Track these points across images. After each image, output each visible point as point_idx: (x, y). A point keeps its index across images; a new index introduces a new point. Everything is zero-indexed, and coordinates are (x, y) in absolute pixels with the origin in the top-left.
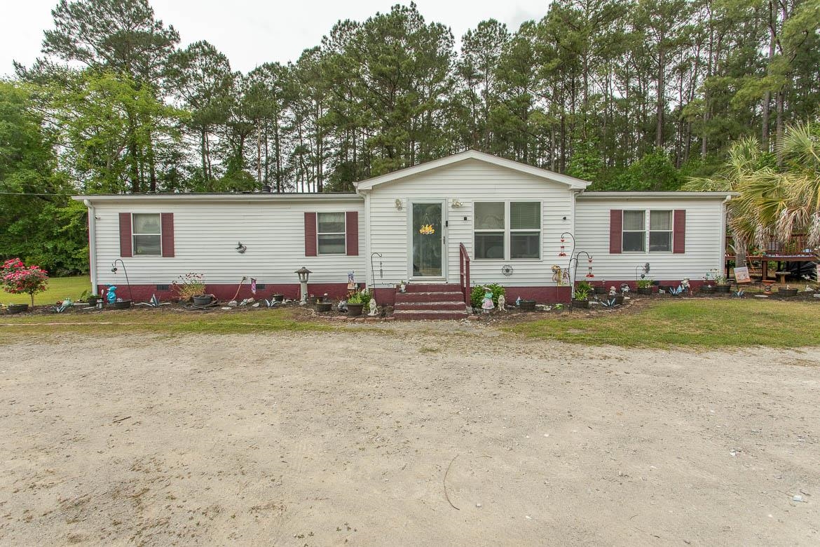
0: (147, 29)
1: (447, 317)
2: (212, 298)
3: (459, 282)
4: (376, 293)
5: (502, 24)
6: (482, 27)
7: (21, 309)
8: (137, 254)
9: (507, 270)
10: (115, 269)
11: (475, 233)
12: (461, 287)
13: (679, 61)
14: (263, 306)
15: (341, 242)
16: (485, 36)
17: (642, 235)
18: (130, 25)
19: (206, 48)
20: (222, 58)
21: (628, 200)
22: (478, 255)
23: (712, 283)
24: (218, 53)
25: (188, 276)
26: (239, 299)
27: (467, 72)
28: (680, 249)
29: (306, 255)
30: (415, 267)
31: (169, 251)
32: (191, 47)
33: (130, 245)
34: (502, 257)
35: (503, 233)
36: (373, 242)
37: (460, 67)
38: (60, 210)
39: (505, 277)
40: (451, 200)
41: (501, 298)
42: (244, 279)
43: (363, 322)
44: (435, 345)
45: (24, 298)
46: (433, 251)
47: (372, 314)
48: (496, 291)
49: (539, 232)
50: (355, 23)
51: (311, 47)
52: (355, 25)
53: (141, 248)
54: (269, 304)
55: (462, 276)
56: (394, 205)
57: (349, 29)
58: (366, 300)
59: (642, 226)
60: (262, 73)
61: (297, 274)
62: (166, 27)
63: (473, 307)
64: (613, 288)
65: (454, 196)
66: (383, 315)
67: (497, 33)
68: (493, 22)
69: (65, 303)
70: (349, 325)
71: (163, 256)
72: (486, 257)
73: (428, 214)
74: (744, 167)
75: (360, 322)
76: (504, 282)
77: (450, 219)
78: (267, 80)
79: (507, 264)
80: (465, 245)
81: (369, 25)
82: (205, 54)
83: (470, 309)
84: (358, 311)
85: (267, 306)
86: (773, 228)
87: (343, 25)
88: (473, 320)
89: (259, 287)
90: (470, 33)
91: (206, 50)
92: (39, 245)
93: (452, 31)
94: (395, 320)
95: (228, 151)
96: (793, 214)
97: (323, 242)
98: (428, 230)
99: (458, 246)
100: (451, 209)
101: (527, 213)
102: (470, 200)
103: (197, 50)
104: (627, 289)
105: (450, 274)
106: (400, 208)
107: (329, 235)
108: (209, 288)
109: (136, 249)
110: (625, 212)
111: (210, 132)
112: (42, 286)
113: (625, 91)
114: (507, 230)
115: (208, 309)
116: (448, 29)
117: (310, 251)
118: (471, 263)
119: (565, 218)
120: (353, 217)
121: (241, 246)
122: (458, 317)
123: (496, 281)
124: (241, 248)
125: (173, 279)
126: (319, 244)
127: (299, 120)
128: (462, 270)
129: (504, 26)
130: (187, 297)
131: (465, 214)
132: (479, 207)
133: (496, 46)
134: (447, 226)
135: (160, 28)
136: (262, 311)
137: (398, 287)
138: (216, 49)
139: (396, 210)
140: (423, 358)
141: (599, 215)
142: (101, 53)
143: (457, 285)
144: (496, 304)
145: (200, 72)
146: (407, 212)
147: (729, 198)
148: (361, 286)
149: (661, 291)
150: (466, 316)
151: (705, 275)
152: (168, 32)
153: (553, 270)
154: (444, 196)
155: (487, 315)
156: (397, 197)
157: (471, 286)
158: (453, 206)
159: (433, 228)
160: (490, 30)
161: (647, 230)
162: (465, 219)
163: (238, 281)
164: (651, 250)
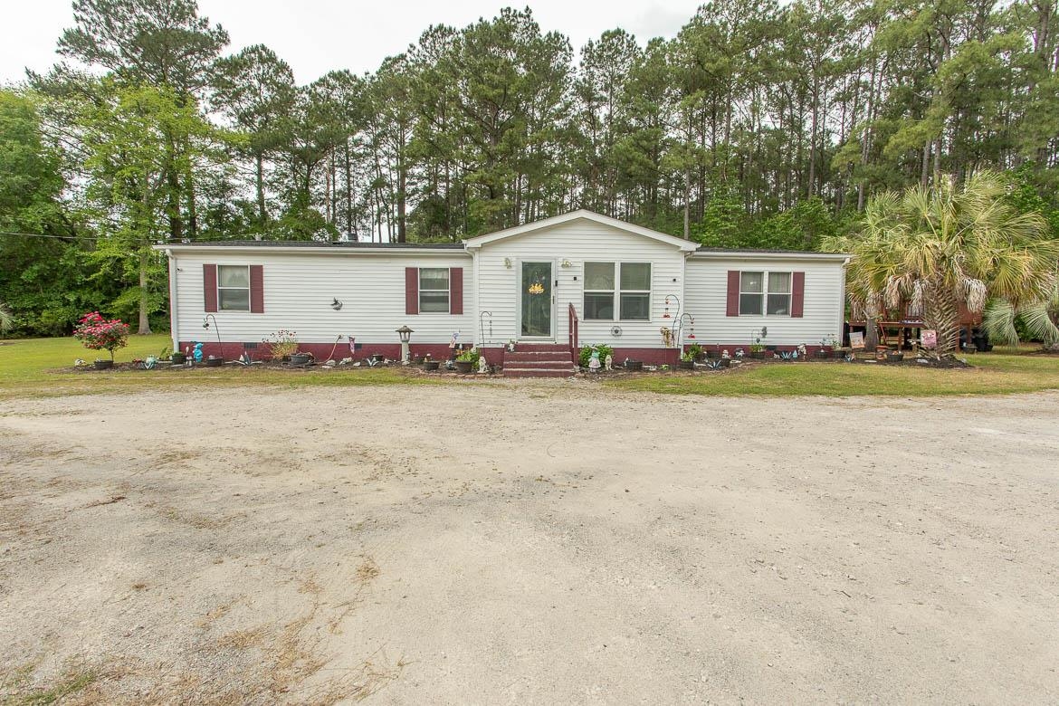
0: (188, 28)
1: (555, 375)
2: (310, 356)
3: (568, 342)
4: (483, 351)
5: (630, 36)
6: (606, 37)
7: (107, 366)
8: (223, 309)
9: (617, 331)
10: (207, 325)
11: (585, 293)
12: (569, 347)
13: (842, 88)
14: (365, 364)
15: (444, 300)
16: (610, 49)
17: (760, 297)
18: (167, 23)
19: (264, 54)
20: (283, 67)
21: (745, 261)
22: (588, 315)
23: (829, 348)
24: (279, 60)
25: (281, 333)
26: (338, 358)
27: (587, 94)
28: (798, 313)
29: (407, 313)
30: (523, 327)
31: (258, 307)
32: (245, 52)
33: (214, 299)
34: (612, 318)
35: (613, 293)
36: (481, 300)
37: (577, 87)
38: (86, 254)
39: (613, 337)
40: (561, 260)
41: (609, 359)
42: (340, 337)
43: (472, 378)
44: (542, 394)
45: (104, 355)
46: (542, 312)
47: (481, 371)
48: (603, 352)
49: (649, 294)
50: (450, 29)
51: (394, 54)
52: (450, 31)
53: (226, 303)
54: (371, 364)
55: (571, 336)
56: (504, 263)
57: (443, 34)
58: (476, 358)
59: (760, 287)
60: (328, 85)
61: (398, 333)
62: (212, 26)
63: (581, 365)
64: (726, 351)
65: (565, 256)
66: (492, 372)
67: (625, 45)
68: (619, 32)
69: (149, 360)
70: (460, 381)
71: (252, 312)
72: (597, 318)
73: (537, 273)
74: (878, 225)
75: (470, 378)
76: (613, 343)
77: (560, 278)
78: (334, 93)
79: (617, 325)
80: (575, 306)
81: (469, 33)
82: (262, 61)
83: (577, 368)
84: (468, 368)
85: (369, 365)
86: (883, 293)
87: (436, 31)
88: (580, 377)
89: (358, 346)
90: (591, 44)
91: (263, 55)
92: (58, 297)
93: (570, 42)
94: (504, 376)
95: (286, 181)
96: (897, 282)
97: (425, 299)
98: (537, 289)
99: (568, 306)
100: (561, 269)
101: (638, 274)
102: (580, 260)
103: (253, 55)
104: (741, 353)
105: (559, 335)
106: (509, 267)
107: (431, 292)
108: (302, 347)
109: (221, 305)
110: (744, 273)
111: (267, 158)
112: (122, 342)
113: (779, 120)
114: (617, 291)
115: (308, 367)
116: (566, 39)
117: (411, 309)
118: (579, 324)
119: (675, 280)
120: (457, 274)
121: (336, 302)
122: (566, 375)
123: (604, 343)
124: (337, 305)
125: (263, 337)
126: (421, 301)
127: (376, 144)
128: (571, 331)
129: (633, 37)
130: (280, 356)
131: (575, 274)
132: (589, 267)
133: (623, 61)
134: (556, 285)
135: (205, 27)
136: (365, 370)
137: (507, 346)
138: (276, 55)
139: (506, 268)
140: (533, 401)
141: (714, 276)
142: (125, 54)
143: (566, 345)
144: (603, 365)
145: (256, 82)
146: (517, 271)
147: (847, 261)
148: (467, 347)
149: (776, 356)
150: (573, 374)
151: (821, 340)
152: (215, 32)
153: (662, 332)
154: (556, 255)
155: (594, 373)
156: (508, 255)
157: (579, 347)
158: (563, 266)
159: (542, 287)
160: (615, 41)
161: (765, 293)
162: (575, 279)
163: (333, 340)
164: (769, 313)
